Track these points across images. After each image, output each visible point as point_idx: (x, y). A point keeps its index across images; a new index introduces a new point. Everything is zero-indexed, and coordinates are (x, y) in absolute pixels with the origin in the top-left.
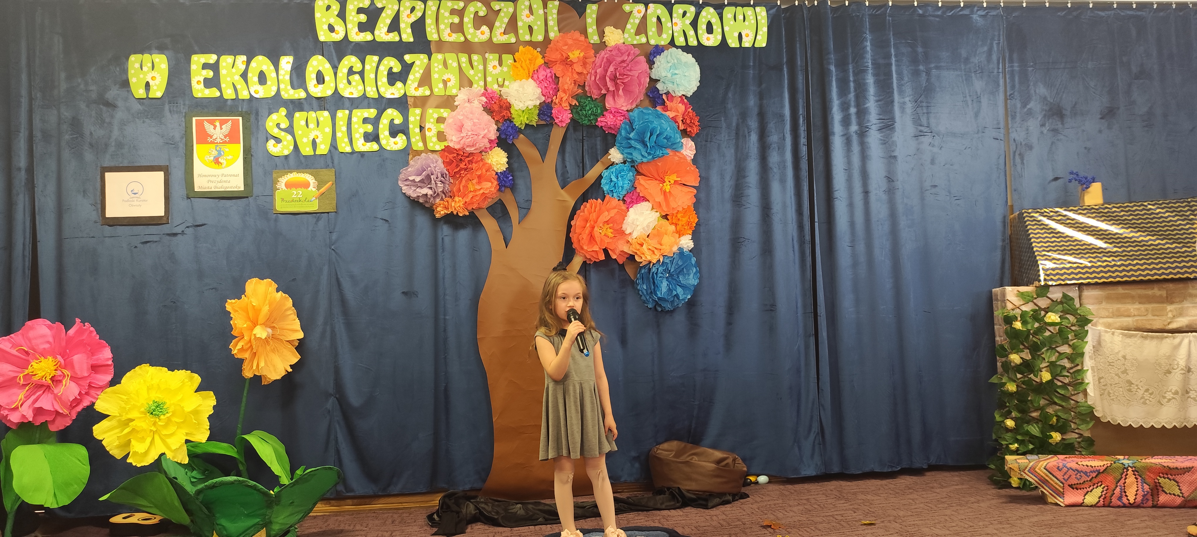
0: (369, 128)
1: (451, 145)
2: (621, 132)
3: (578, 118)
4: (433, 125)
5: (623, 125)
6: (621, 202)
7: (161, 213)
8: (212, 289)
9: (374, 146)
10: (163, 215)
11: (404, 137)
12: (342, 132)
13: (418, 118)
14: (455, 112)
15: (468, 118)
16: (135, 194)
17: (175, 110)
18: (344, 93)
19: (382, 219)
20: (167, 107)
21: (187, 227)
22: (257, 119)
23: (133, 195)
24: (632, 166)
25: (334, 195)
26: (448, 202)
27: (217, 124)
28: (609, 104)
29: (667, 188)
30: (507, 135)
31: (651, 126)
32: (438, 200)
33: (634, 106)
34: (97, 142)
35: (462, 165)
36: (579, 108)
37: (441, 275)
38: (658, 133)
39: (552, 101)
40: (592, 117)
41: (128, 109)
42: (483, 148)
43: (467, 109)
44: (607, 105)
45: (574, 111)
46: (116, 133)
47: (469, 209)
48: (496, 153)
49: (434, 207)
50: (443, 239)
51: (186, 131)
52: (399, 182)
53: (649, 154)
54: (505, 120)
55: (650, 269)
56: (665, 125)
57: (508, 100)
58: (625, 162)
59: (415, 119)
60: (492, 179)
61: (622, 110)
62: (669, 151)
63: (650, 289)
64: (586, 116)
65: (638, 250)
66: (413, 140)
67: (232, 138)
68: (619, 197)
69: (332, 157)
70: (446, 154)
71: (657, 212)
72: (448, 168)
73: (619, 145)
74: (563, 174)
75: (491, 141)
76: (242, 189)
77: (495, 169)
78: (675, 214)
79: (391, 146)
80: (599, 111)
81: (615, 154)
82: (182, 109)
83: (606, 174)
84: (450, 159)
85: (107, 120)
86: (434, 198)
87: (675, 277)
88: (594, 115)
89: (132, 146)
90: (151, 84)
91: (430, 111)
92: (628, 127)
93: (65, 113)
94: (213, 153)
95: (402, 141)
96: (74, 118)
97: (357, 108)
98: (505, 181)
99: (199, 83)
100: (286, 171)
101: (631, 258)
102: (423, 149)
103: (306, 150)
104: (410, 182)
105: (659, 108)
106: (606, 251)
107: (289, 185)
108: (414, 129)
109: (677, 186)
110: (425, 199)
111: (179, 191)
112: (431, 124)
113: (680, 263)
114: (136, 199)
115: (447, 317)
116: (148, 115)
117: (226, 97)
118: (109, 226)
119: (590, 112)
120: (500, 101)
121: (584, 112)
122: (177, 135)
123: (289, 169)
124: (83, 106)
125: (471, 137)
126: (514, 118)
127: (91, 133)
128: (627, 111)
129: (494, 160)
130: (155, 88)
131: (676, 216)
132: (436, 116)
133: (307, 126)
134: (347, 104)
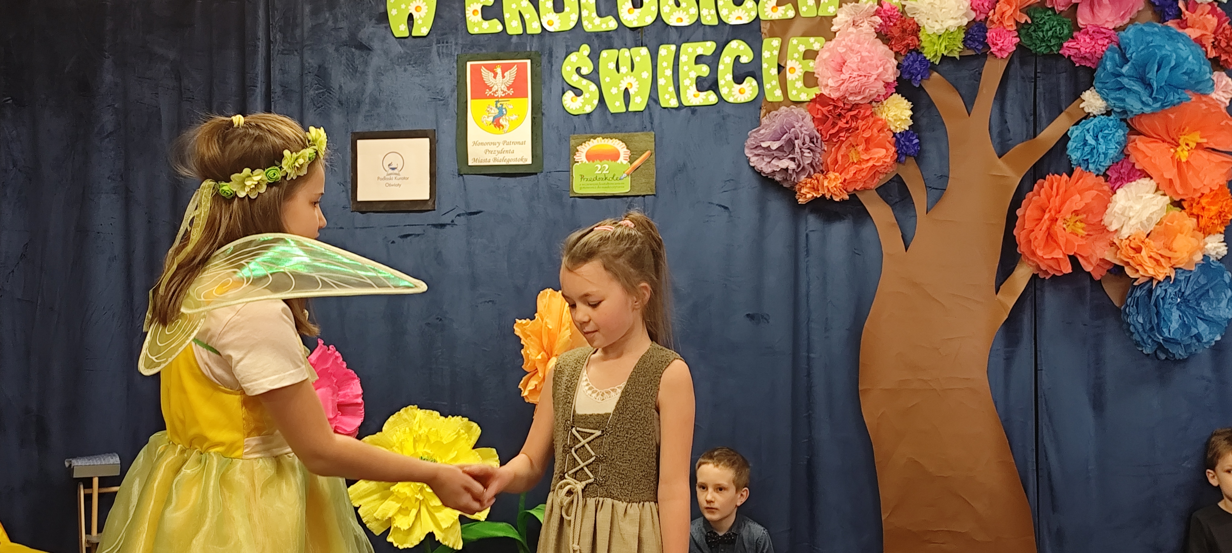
0: (704, 70)
1: (826, 92)
2: (1105, 65)
3: (1029, 43)
4: (798, 63)
5: (1108, 53)
6: (1102, 179)
7: (425, 195)
8: (488, 302)
9: (710, 98)
10: (427, 197)
11: (755, 83)
12: (666, 77)
13: (776, 53)
14: (833, 42)
15: (853, 50)
16: (393, 169)
17: (444, 51)
18: (670, 20)
19: (720, 206)
20: (435, 48)
21: (459, 215)
22: (550, 62)
23: (391, 171)
24: (1121, 120)
25: (653, 171)
26: (818, 181)
27: (499, 70)
28: (1083, 19)
29: (1183, 154)
30: (913, 74)
31: (1159, 55)
32: (803, 178)
33: (1127, 20)
34: (347, 98)
35: (842, 124)
36: (1033, 28)
37: (803, 290)
38: (1173, 63)
39: (986, 18)
40: (1053, 42)
41: (386, 53)
42: (875, 97)
43: (852, 36)
44: (1080, 20)
45: (1023, 32)
46: (370, 86)
47: (849, 190)
48: (895, 102)
49: (797, 187)
50: (807, 235)
51: (458, 82)
52: (747, 151)
53: (1155, 100)
54: (910, 51)
55: (1150, 291)
56: (1185, 51)
57: (916, 19)
58: (1108, 113)
59: (771, 54)
60: (888, 144)
61: (1107, 29)
62: (1189, 94)
63: (1151, 322)
64: (1043, 40)
65: (1132, 258)
66: (767, 86)
67: (516, 90)
68: (1098, 170)
69: (650, 114)
70: (818, 106)
71: (1165, 195)
72: (820, 128)
73: (1100, 85)
74: (1001, 134)
75: (887, 85)
76: (529, 162)
77: (892, 128)
78: (1197, 200)
79: (735, 97)
80: (1066, 31)
81: (1092, 100)
82: (453, 50)
83: (1076, 133)
84: (823, 114)
85: (360, 69)
86: (797, 174)
87: (1193, 304)
88: (1057, 37)
89: (390, 103)
90: (414, 17)
91: (794, 41)
92: (1117, 55)
93: (310, 61)
94: (493, 111)
95: (751, 88)
96: (320, 67)
97: (687, 41)
98: (907, 147)
99: (476, 13)
100: (588, 135)
101: (1117, 271)
102: (781, 99)
103: (616, 105)
104: (762, 151)
105: (1171, 23)
106: (1073, 260)
107: (590, 157)
108: (770, 71)
109: (1201, 152)
110: (784, 176)
111: (448, 164)
112: (794, 61)
113: (1202, 281)
114: (394, 176)
115: (812, 355)
116: (410, 61)
117: (510, 31)
118: (363, 213)
119: (1050, 33)
120: (904, 21)
121: (1041, 34)
122: (448, 86)
123: (591, 133)
124: (331, 50)
125: (856, 79)
126: (923, 48)
127: (341, 87)
128: (1114, 29)
129: (892, 114)
130: (420, 22)
131: (1198, 203)
132: (802, 49)
133: (618, 69)
134: (674, 35)
